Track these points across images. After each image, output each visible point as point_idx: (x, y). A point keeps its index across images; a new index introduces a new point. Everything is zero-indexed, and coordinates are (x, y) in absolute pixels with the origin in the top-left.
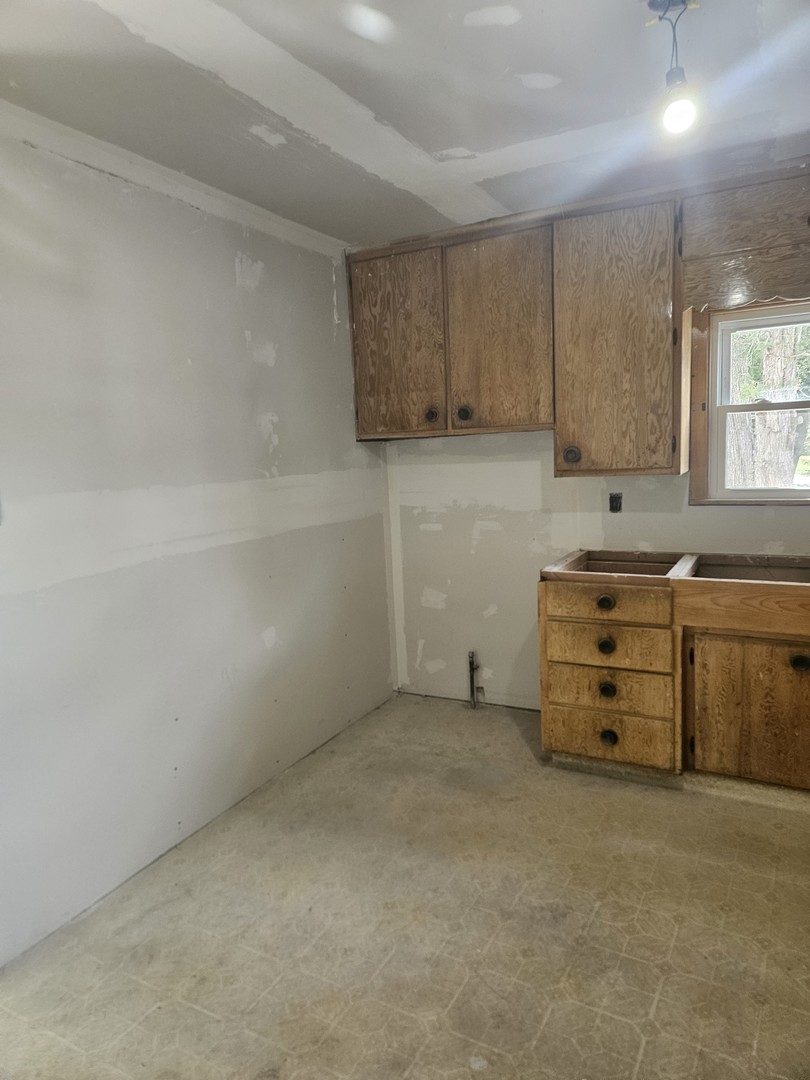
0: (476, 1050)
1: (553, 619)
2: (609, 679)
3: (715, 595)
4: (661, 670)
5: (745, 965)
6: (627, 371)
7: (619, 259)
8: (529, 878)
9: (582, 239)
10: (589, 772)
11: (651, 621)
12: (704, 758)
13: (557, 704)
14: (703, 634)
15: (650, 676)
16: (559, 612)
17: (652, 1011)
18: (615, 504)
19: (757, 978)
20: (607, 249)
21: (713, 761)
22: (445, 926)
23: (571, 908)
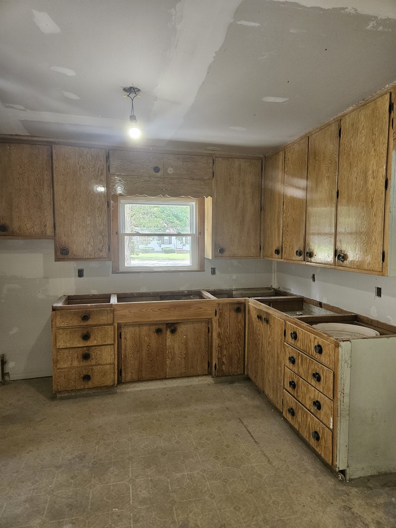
0: (65, 523)
1: (59, 328)
2: (87, 352)
3: (129, 309)
4: (110, 343)
5: (156, 445)
6: (89, 216)
7: (84, 168)
8: (63, 449)
9: (67, 156)
10: (76, 397)
11: (105, 323)
12: (125, 377)
13: (61, 369)
14: (125, 326)
15: (104, 347)
16: (62, 325)
17: (130, 475)
18: (81, 273)
19: (161, 448)
20: (78, 163)
21: (129, 378)
22: (29, 484)
23: (86, 453)
